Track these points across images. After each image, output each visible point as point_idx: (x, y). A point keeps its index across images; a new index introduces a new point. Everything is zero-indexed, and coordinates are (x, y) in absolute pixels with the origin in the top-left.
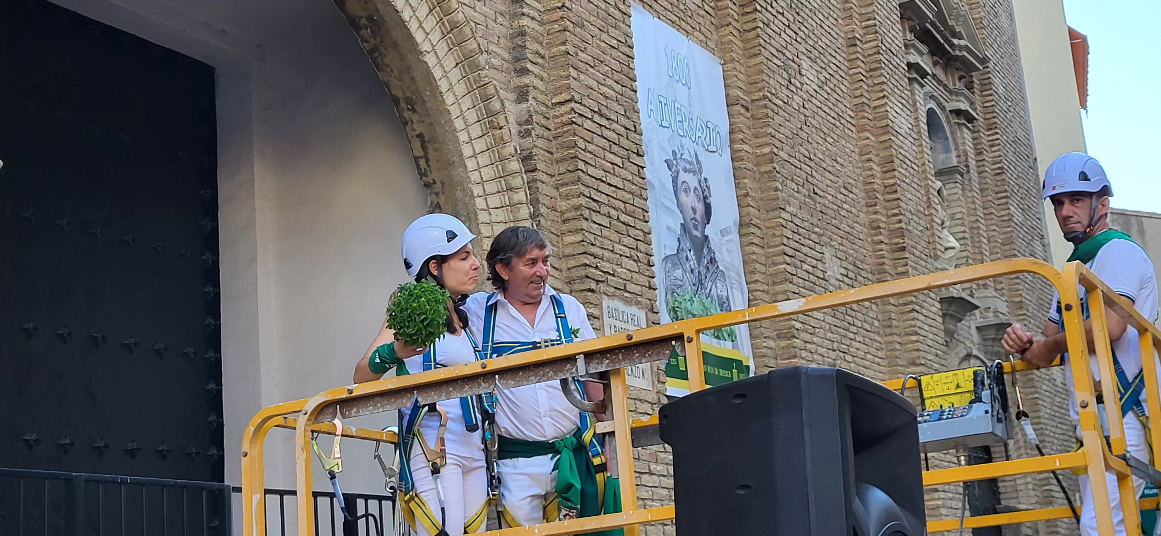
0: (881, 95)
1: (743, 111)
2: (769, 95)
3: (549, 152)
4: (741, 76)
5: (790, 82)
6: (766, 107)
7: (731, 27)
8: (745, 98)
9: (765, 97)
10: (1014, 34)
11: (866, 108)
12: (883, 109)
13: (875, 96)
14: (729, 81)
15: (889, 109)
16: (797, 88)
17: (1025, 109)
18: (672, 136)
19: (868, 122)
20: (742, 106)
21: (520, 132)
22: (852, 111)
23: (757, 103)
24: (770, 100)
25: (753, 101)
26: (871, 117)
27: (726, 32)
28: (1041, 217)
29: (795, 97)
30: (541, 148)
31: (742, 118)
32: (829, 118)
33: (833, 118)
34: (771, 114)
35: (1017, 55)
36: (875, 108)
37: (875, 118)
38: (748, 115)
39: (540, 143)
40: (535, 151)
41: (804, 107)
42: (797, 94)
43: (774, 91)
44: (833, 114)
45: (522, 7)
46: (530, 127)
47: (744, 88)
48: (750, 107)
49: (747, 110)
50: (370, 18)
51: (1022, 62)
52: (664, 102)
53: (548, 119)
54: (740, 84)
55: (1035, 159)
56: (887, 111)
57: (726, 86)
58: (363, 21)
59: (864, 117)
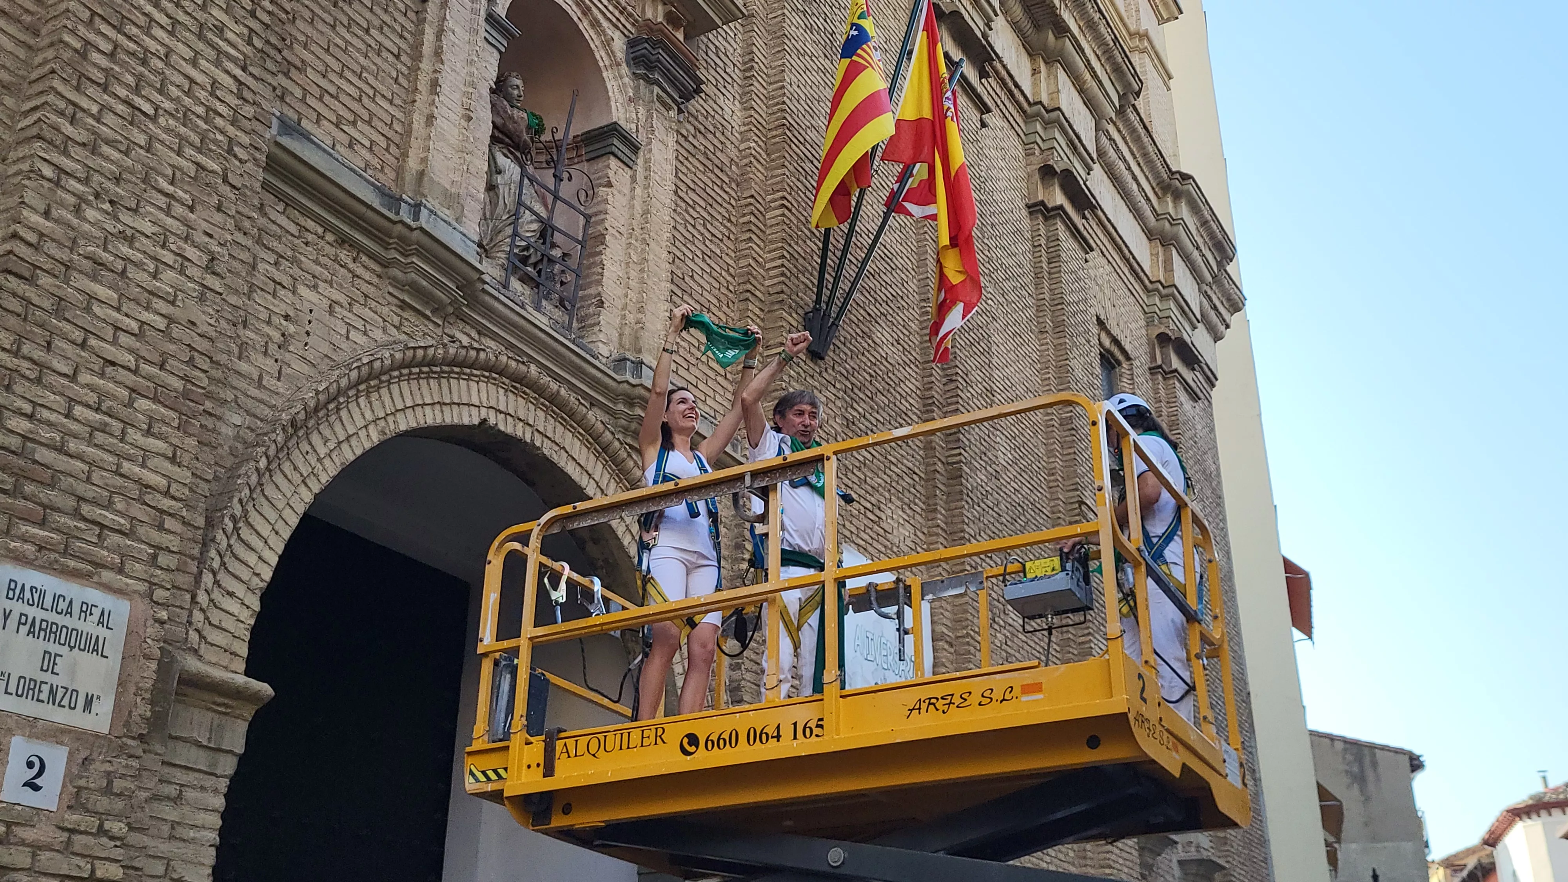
0: (1086, 632)
1: (946, 646)
2: (972, 633)
3: (756, 685)
4: (947, 614)
5: (994, 621)
6: (968, 643)
7: (940, 569)
8: (950, 634)
9: (968, 635)
10: (1230, 571)
11: (1072, 644)
12: (1088, 645)
13: (1080, 633)
14: (935, 618)
15: (1093, 646)
16: (1000, 626)
17: (1240, 644)
18: (876, 669)
19: (1072, 657)
20: (947, 642)
21: (731, 665)
22: (1058, 645)
23: (961, 640)
24: (973, 638)
25: (957, 637)
26: (1075, 652)
27: (936, 573)
28: (1254, 750)
29: (998, 635)
30: (749, 681)
31: (945, 653)
32: (1034, 652)
33: (1039, 652)
34: (972, 650)
35: (1234, 592)
36: (1080, 644)
37: (1079, 653)
38: (952, 650)
39: (748, 676)
40: (743, 683)
41: (1006, 644)
42: (1000, 632)
43: (977, 630)
44: (1038, 648)
45: (743, 553)
46: (740, 661)
47: (950, 625)
48: (954, 643)
49: (951, 645)
50: (606, 561)
51: (1238, 598)
52: (870, 637)
53: (757, 654)
54: (945, 621)
55: (1249, 694)
56: (1091, 648)
57: (932, 622)
58: (601, 563)
59: (1069, 652)
